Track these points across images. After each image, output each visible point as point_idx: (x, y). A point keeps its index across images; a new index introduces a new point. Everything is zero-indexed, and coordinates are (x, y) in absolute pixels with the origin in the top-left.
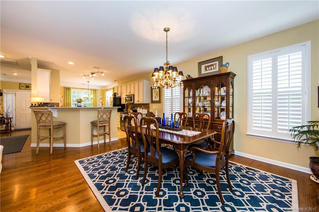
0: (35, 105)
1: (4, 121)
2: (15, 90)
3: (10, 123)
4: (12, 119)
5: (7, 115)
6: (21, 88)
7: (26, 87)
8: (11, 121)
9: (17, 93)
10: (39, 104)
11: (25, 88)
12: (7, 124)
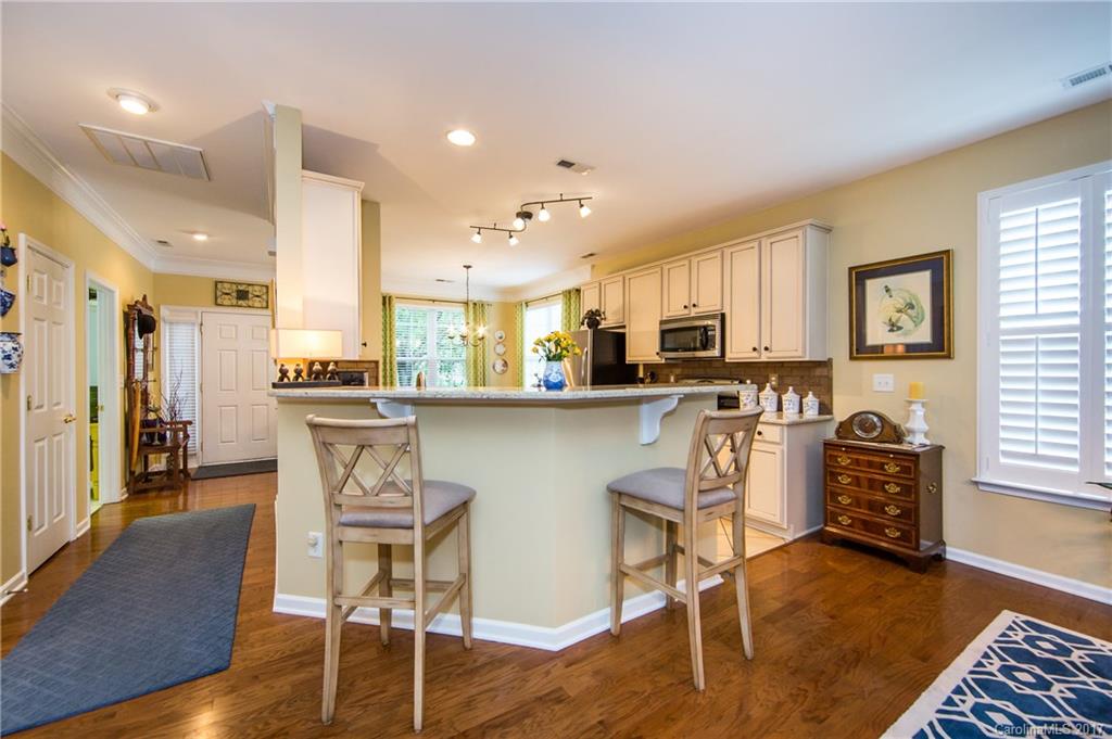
0: (298, 373)
1: (163, 438)
2: (200, 310)
3: (183, 445)
4: (189, 428)
5: (172, 409)
6: (219, 301)
7: (239, 298)
8: (187, 436)
9: (207, 319)
10: (317, 367)
11: (234, 302)
12: (174, 450)
